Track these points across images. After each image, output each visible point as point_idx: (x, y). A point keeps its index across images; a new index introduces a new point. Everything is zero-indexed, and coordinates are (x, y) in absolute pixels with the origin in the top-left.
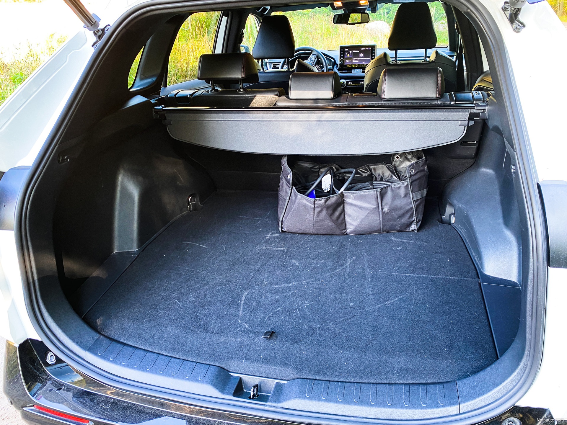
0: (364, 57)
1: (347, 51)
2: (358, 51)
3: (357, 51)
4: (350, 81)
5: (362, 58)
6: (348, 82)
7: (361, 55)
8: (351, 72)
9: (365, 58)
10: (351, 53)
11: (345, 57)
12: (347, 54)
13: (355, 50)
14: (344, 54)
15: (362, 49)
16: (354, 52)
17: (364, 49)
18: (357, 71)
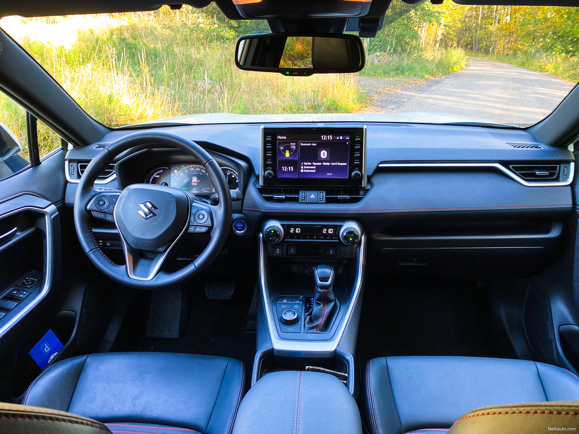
0: (330, 159)
1: (282, 142)
2: (314, 145)
3: (309, 144)
4: (295, 227)
5: (324, 164)
6: (289, 227)
7: (324, 154)
8: (296, 200)
9: (332, 164)
10: (294, 147)
11: (279, 158)
12: (284, 151)
13: (305, 140)
14: (274, 150)
15: (324, 138)
16: (302, 144)
17: (330, 137)
18: (312, 196)
